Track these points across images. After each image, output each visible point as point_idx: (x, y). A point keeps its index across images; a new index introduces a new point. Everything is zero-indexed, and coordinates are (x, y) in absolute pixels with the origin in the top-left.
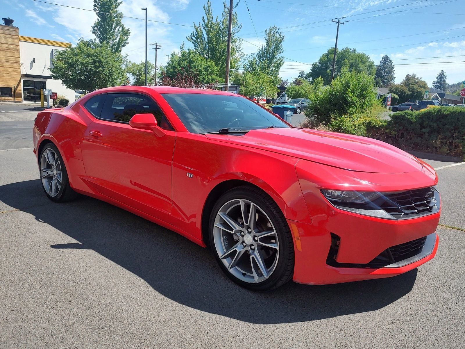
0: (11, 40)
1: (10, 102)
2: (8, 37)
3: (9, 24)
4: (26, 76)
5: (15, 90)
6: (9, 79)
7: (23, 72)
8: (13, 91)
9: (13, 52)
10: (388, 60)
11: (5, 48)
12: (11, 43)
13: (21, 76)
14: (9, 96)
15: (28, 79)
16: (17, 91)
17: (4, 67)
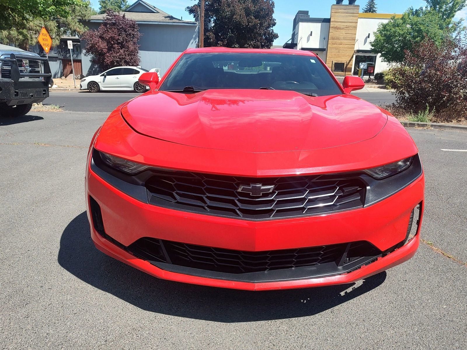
0: (352, 18)
1: (341, 76)
2: (349, 16)
3: (353, 3)
4: (358, 51)
5: (347, 65)
6: (344, 55)
7: (356, 48)
8: (345, 66)
9: (351, 30)
11: (345, 27)
12: (350, 21)
13: (355, 52)
14: (341, 71)
15: (360, 54)
16: (348, 66)
17: (341, 44)
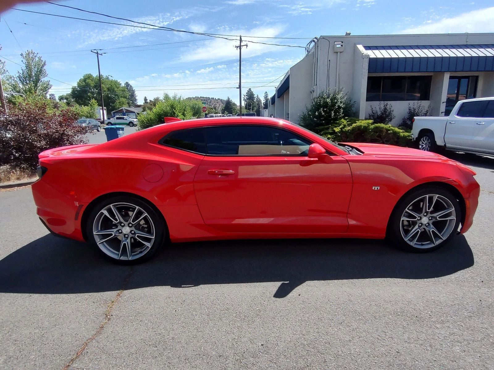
10: (129, 86)
